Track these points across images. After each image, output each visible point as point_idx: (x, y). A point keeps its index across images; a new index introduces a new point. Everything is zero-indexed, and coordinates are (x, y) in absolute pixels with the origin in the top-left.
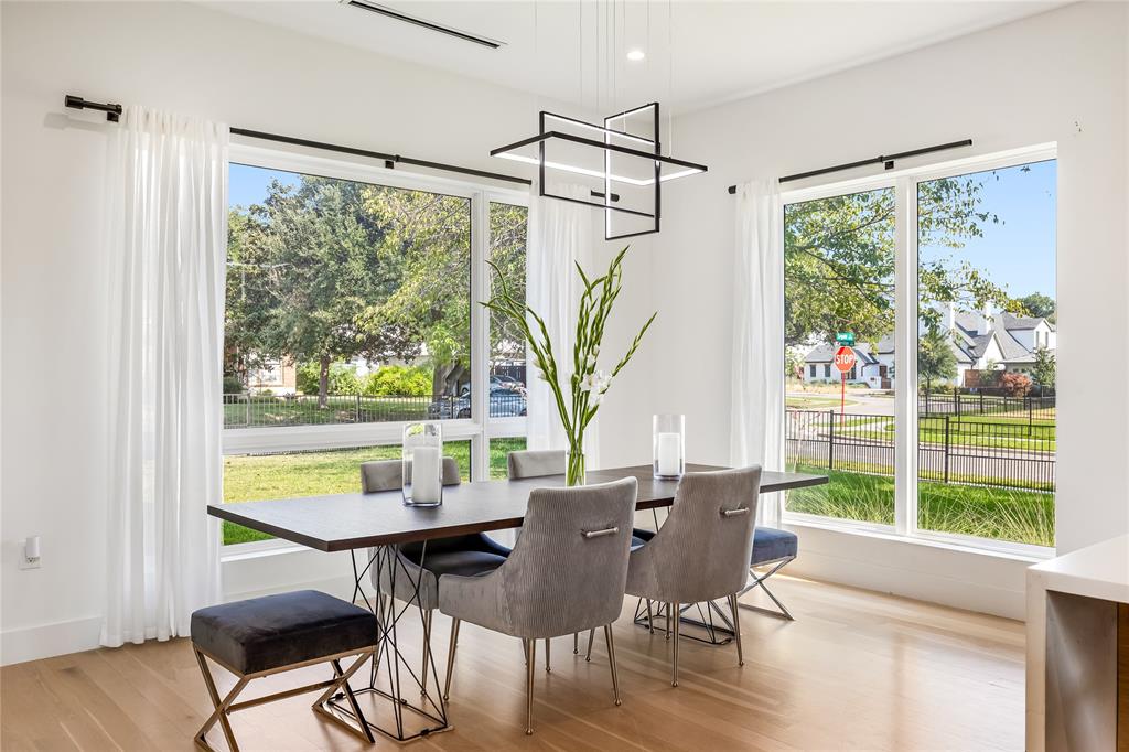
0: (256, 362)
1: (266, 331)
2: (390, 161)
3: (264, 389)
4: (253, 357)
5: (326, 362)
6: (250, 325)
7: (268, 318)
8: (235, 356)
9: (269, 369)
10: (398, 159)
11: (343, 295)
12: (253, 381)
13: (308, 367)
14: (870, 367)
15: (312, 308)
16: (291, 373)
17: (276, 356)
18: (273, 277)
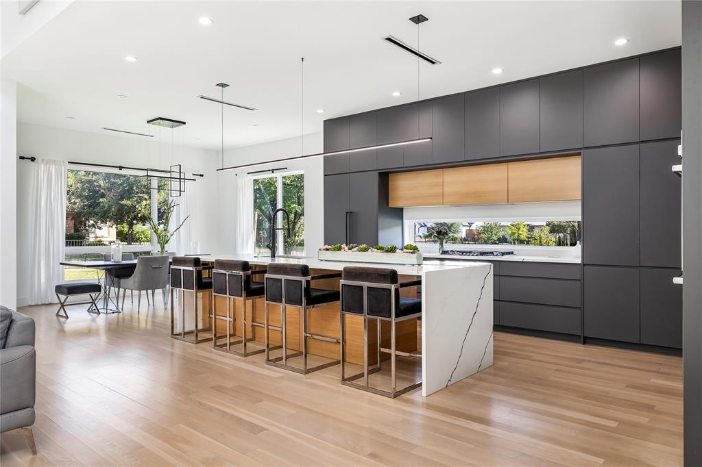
0: (93, 225)
1: (97, 210)
2: (121, 168)
3: (98, 239)
4: (92, 222)
5: (131, 225)
6: (89, 206)
7: (99, 203)
8: (82, 222)
9: (100, 229)
10: (123, 168)
11: (138, 193)
12: (92, 235)
13: (123, 227)
14: (422, 228)
15: (122, 199)
16: (113, 231)
17: (104, 222)
18: (101, 183)
